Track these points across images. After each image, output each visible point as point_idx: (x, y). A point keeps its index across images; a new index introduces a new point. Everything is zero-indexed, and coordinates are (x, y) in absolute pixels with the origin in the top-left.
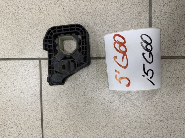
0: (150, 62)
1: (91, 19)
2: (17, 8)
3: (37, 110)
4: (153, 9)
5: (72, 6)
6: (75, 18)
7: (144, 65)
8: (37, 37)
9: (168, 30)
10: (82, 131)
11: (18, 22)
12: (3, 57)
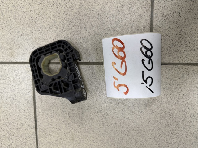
0: (150, 69)
1: (88, 21)
2: (5, 5)
3: (30, 118)
4: (155, 11)
5: (67, 5)
6: (71, 19)
7: (143, 72)
8: (28, 39)
9: (169, 35)
10: (78, 138)
11: (7, 22)
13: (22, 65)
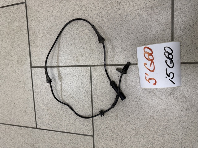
0: (172, 67)
1: (126, 36)
2: (73, 30)
4: (174, 26)
5: (113, 27)
7: (166, 69)
8: (88, 50)
10: (121, 116)
11: (74, 40)
12: (65, 65)
13: (84, 67)
